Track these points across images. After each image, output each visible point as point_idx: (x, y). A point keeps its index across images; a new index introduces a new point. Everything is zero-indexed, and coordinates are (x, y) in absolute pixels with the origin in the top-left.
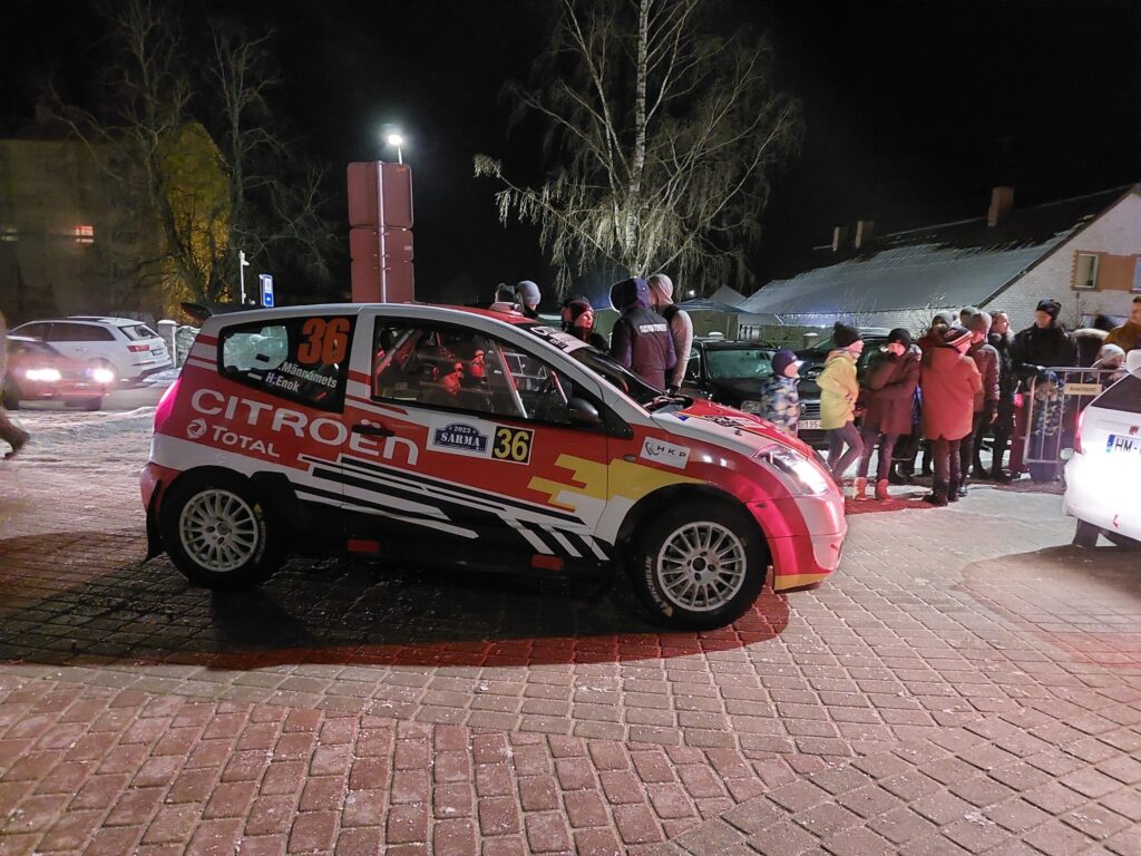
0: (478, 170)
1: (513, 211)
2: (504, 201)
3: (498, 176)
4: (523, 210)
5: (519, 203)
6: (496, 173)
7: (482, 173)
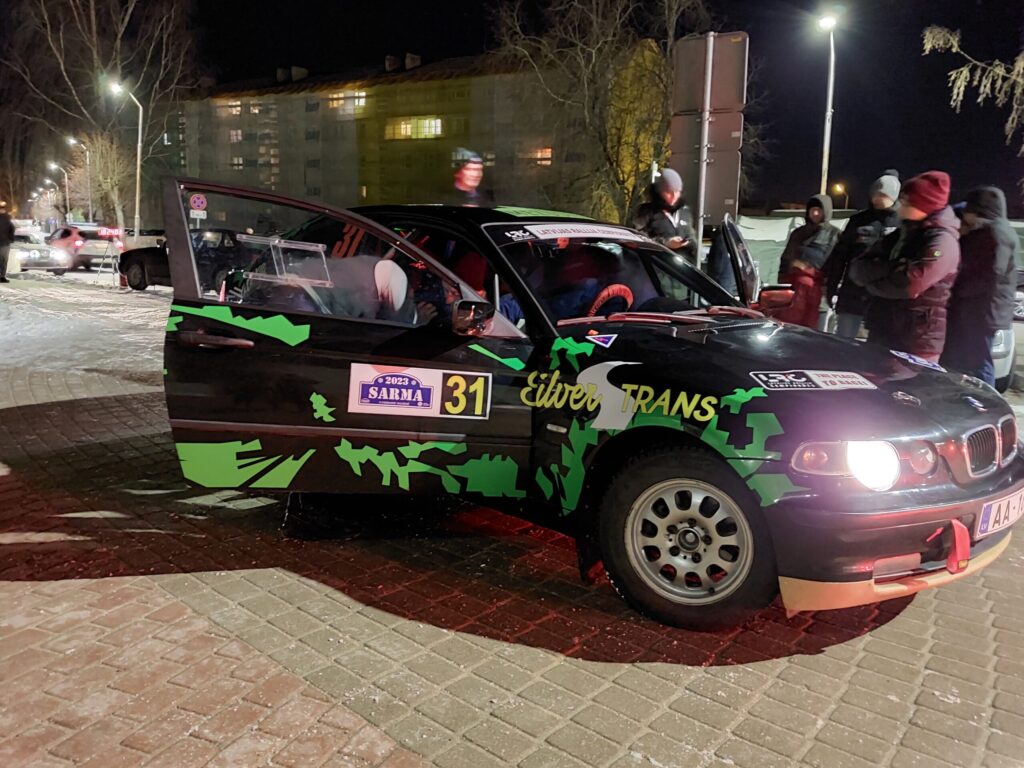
0: (928, 47)
1: (971, 91)
2: (960, 80)
3: (954, 50)
4: (985, 89)
5: (980, 82)
6: (952, 46)
7: (933, 50)
